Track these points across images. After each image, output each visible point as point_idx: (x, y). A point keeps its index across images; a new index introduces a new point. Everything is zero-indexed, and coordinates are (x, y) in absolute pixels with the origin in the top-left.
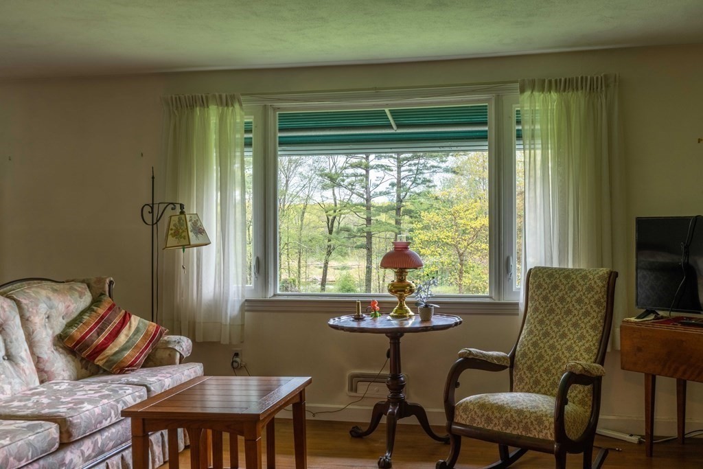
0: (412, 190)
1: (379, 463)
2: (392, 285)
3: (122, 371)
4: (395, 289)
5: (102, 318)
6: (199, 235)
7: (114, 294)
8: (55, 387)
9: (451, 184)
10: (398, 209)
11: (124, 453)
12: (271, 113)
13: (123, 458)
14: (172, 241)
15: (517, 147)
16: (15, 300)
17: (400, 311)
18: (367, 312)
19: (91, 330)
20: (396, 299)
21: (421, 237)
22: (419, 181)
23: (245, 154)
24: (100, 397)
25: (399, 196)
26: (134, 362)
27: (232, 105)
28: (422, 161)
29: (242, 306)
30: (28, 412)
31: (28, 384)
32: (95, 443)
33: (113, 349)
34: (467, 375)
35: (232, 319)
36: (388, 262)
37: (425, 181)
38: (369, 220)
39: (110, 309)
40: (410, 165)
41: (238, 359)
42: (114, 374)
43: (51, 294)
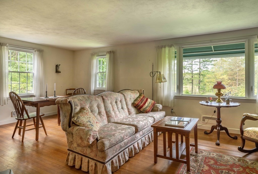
0: (203, 70)
1: (216, 143)
2: (217, 93)
3: (147, 112)
4: (217, 94)
5: (142, 99)
6: (164, 79)
7: (144, 93)
8: (133, 116)
9: (213, 68)
10: (200, 74)
11: (148, 134)
12: (181, 48)
13: (148, 135)
14: (158, 81)
15: (255, 55)
16: (123, 94)
17: (219, 101)
18: (209, 100)
19: (139, 102)
20: (218, 97)
21: (207, 80)
22: (205, 67)
23: (175, 59)
24: (143, 120)
25: (200, 71)
26: (149, 110)
27: (172, 47)
28: (205, 63)
29: (174, 97)
30: (127, 123)
31: (126, 115)
32: (143, 132)
33: (144, 107)
34: (247, 121)
35: (172, 100)
36: (215, 87)
37: (206, 67)
38: (192, 77)
39: (143, 97)
40: (203, 64)
41: (172, 111)
42: (145, 113)
43: (131, 93)
